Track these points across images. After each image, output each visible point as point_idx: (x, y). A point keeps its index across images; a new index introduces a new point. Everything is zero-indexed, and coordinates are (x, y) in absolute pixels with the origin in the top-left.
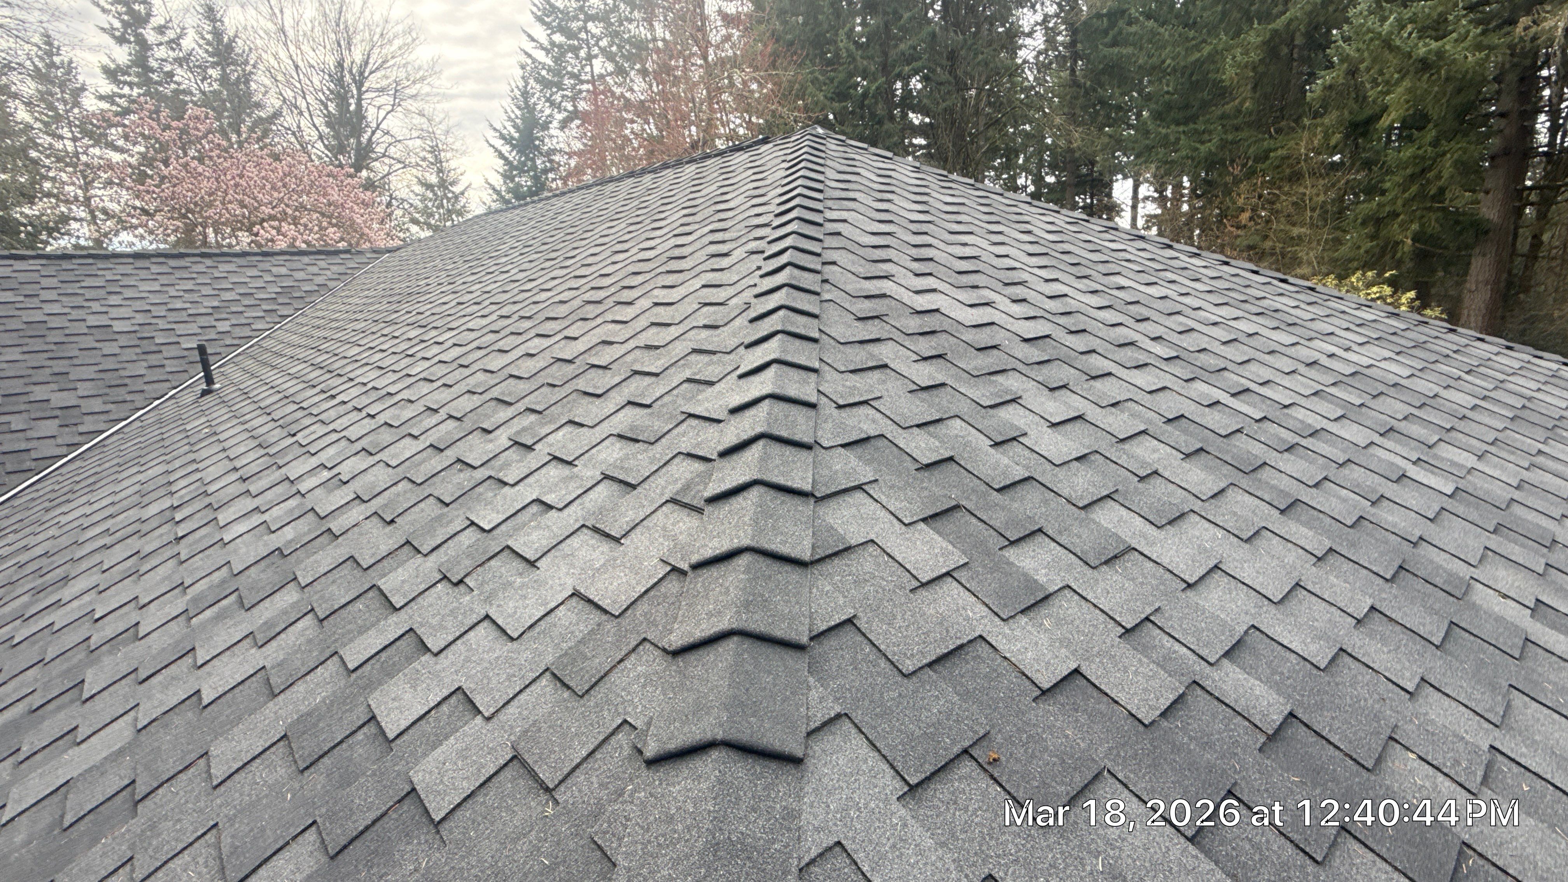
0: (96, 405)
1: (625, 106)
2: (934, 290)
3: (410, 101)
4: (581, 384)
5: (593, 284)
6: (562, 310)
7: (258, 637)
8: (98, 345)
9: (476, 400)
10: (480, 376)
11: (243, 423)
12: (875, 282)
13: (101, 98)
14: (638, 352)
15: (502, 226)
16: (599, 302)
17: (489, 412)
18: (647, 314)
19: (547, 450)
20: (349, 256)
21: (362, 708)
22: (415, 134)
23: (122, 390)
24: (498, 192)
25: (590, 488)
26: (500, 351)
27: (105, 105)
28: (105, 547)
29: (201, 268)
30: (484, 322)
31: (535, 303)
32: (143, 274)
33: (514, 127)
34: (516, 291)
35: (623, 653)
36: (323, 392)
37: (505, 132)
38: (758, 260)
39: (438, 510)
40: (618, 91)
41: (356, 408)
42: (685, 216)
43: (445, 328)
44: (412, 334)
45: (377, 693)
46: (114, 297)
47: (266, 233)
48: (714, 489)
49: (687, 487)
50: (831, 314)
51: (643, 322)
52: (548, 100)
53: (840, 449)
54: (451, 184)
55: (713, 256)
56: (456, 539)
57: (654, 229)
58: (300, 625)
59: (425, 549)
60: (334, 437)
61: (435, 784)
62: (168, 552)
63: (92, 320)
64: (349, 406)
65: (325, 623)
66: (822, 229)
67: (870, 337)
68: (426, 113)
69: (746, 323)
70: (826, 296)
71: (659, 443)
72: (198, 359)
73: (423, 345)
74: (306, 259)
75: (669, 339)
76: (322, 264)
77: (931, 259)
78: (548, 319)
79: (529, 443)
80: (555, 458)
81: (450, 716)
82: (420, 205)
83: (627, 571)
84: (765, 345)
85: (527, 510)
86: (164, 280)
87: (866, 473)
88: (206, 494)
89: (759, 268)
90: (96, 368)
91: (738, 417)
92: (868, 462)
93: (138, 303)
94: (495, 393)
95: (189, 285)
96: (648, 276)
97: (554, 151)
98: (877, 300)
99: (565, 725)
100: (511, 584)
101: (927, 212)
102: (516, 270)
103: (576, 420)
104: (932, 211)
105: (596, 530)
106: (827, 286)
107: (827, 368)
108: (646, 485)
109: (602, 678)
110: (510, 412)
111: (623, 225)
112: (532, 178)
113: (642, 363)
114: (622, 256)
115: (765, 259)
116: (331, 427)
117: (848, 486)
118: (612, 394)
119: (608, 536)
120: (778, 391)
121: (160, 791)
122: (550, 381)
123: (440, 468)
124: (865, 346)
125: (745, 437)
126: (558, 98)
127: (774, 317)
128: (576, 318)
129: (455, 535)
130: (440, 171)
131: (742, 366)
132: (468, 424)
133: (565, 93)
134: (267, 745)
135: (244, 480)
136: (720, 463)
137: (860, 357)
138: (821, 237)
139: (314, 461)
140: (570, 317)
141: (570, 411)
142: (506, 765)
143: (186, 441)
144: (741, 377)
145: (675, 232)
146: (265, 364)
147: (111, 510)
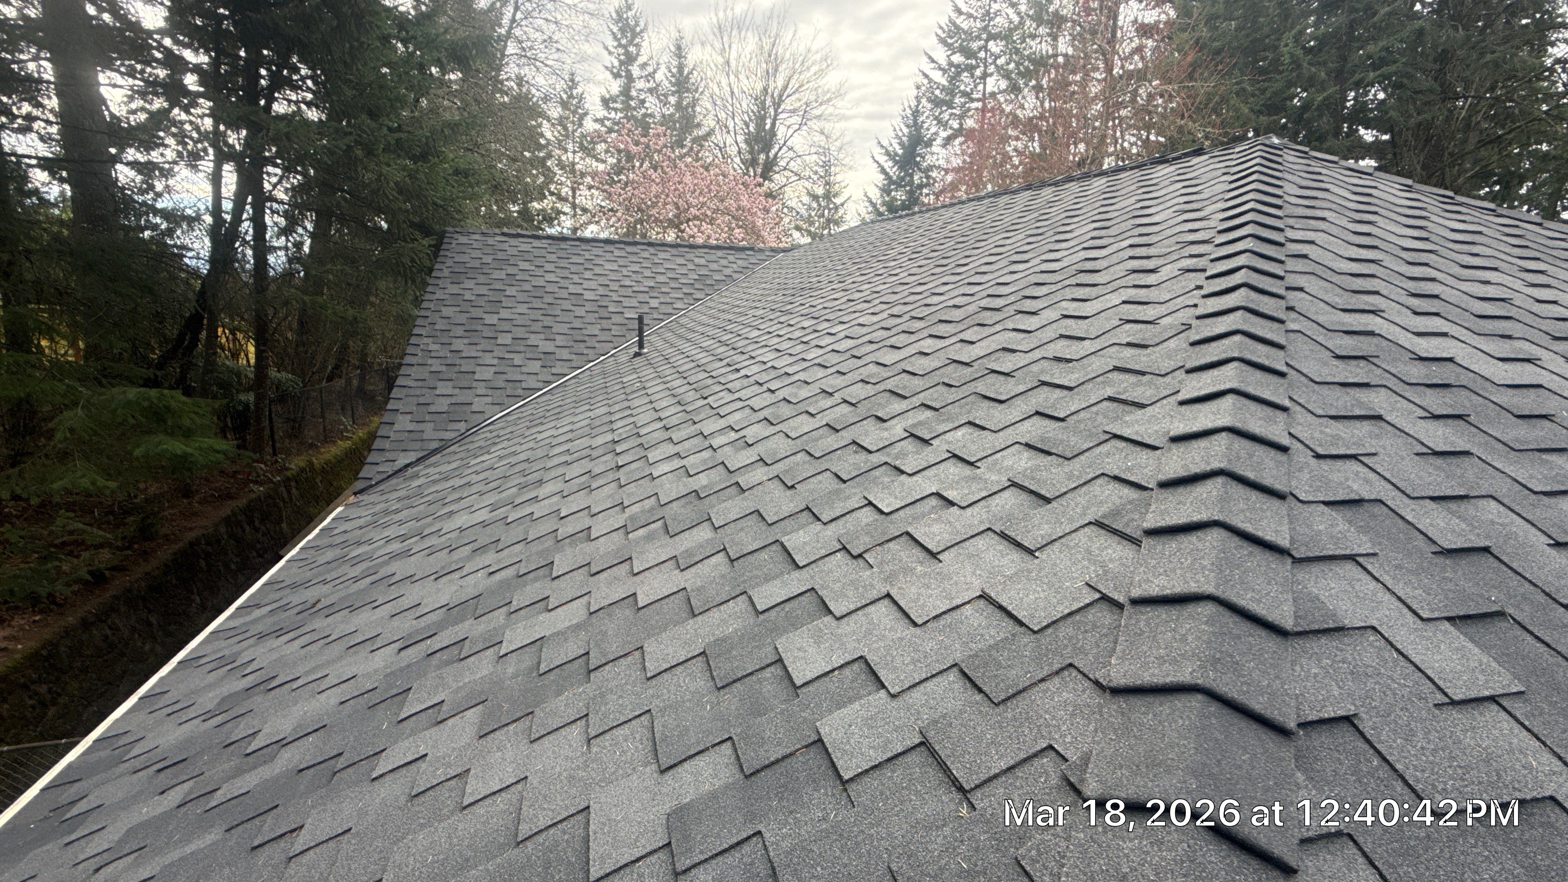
0: (565, 354)
1: (1012, 123)
2: (1445, 335)
3: (815, 121)
4: (981, 387)
5: (990, 292)
6: (957, 314)
7: (680, 561)
8: (573, 308)
9: (870, 390)
10: (873, 368)
11: (665, 383)
12: (1357, 316)
13: (596, 120)
14: (1045, 364)
15: (889, 233)
16: (998, 310)
17: (883, 401)
18: (1054, 325)
19: (946, 447)
20: (751, 253)
21: (770, 648)
22: (813, 150)
23: (582, 345)
24: (874, 205)
25: (995, 493)
26: (892, 347)
27: (597, 126)
28: (567, 463)
29: (646, 254)
30: (875, 319)
31: (926, 305)
32: (609, 256)
33: (899, 144)
34: (906, 293)
35: (1045, 673)
36: (729, 365)
37: (890, 149)
38: (1198, 279)
39: (835, 484)
40: (1008, 109)
41: (758, 383)
42: (1095, 229)
43: (836, 321)
44: (806, 324)
45: (783, 639)
46: (588, 272)
47: (690, 230)
48: (1152, 521)
49: (1116, 513)
50: (1299, 348)
51: (1050, 333)
52: (936, 118)
53: (1322, 507)
54: (834, 196)
55: (1135, 271)
56: (854, 514)
57: (1057, 241)
58: (713, 560)
59: (825, 518)
60: (740, 404)
61: (842, 743)
62: (611, 476)
63: (573, 289)
64: (752, 380)
65: (735, 563)
66: (1283, 249)
67: (1356, 380)
68: (826, 131)
69: (1185, 345)
70: (1292, 326)
71: (1076, 460)
72: (637, 327)
73: (817, 335)
74: (720, 253)
75: (1082, 353)
76: (731, 258)
77: (1436, 297)
78: (941, 321)
79: (927, 437)
80: (955, 456)
81: (852, 682)
82: (806, 214)
83: (1045, 587)
84: (1215, 372)
85: (926, 501)
86: (621, 262)
87: (1361, 544)
88: (638, 435)
89: (1199, 287)
90: (569, 326)
91: (1182, 447)
92: (1363, 530)
93: (602, 278)
94: (890, 384)
95: (636, 268)
96: (1054, 288)
97: (930, 168)
98: (1362, 338)
99: (979, 729)
100: (912, 570)
101: (1427, 239)
102: (906, 274)
103: (977, 422)
104: (1433, 238)
105: (1003, 536)
106: (1293, 315)
107: (1298, 408)
108: (1063, 501)
109: (1020, 692)
110: (904, 405)
111: (1020, 237)
112: (907, 192)
113: (1052, 375)
114: (1021, 267)
115: (1207, 278)
116: (737, 395)
117: (1337, 553)
118: (1018, 401)
119: (1019, 545)
120: (1239, 425)
121: (607, 667)
122: (946, 381)
123: (836, 447)
124: (1348, 390)
125: (1198, 471)
126: (946, 116)
127: (1226, 342)
128: (972, 323)
129: (853, 511)
130: (827, 183)
131: (1183, 392)
132: (862, 410)
133: (954, 111)
134: (689, 656)
135: (667, 429)
136: (1158, 494)
137: (1343, 401)
138: (1283, 258)
139: (722, 423)
140: (966, 321)
141: (969, 412)
142: (913, 748)
143: (622, 391)
144: (1182, 403)
145: (1085, 245)
146: (681, 337)
147: (570, 436)
